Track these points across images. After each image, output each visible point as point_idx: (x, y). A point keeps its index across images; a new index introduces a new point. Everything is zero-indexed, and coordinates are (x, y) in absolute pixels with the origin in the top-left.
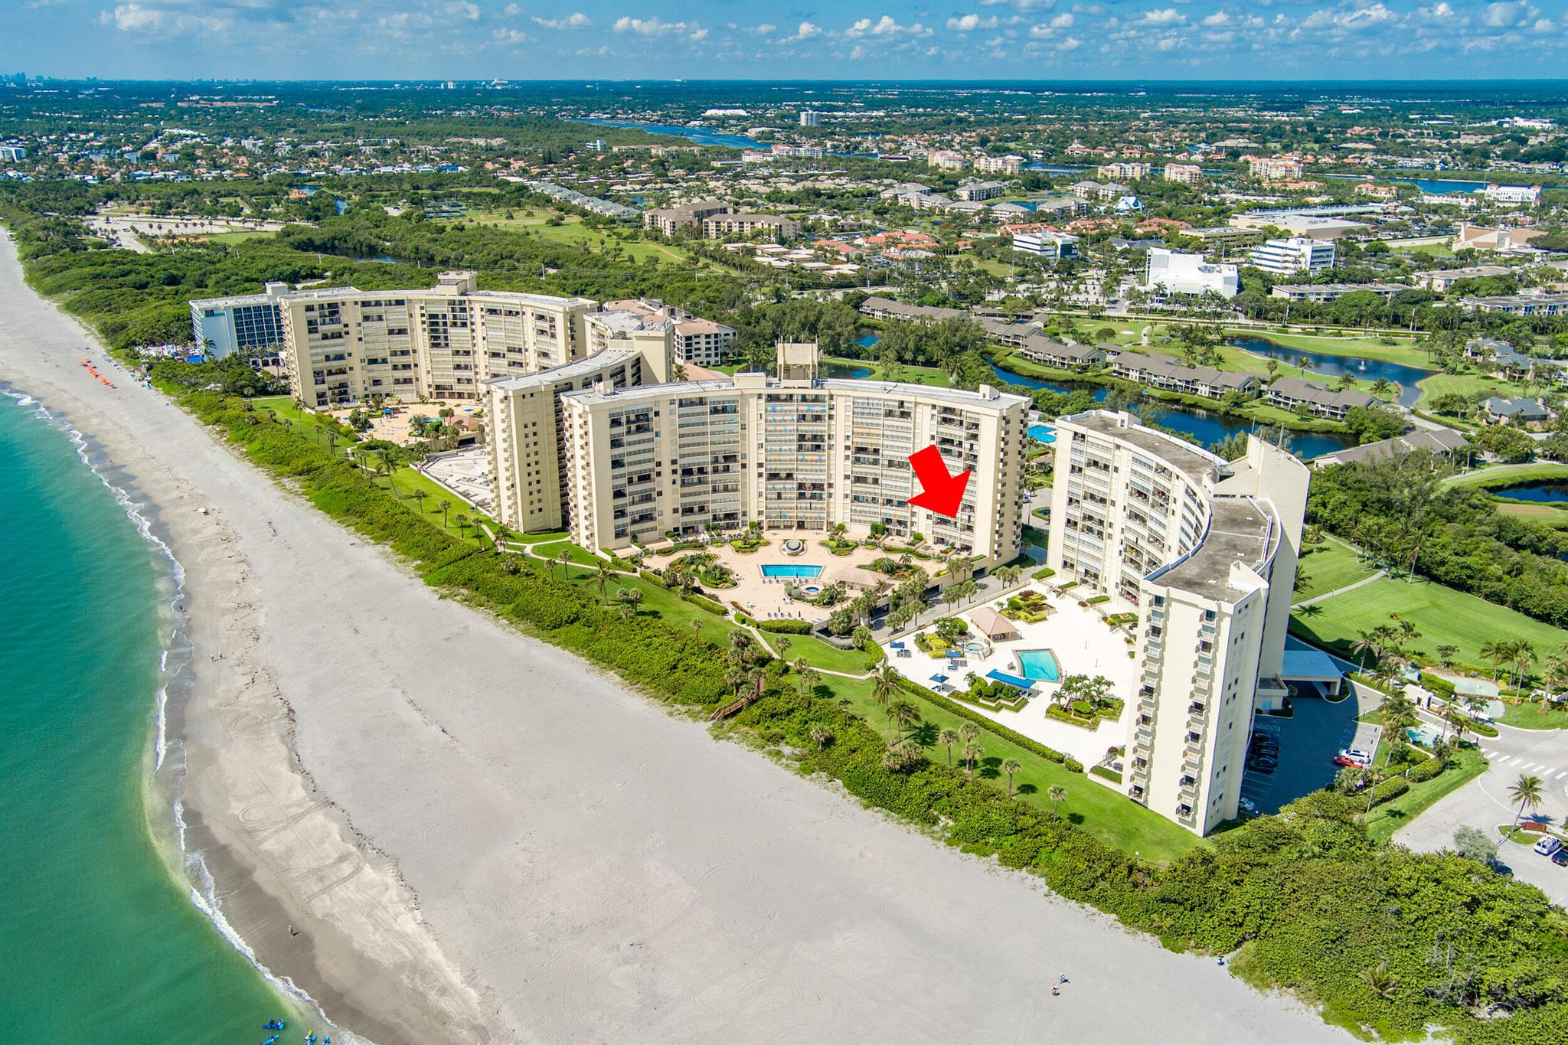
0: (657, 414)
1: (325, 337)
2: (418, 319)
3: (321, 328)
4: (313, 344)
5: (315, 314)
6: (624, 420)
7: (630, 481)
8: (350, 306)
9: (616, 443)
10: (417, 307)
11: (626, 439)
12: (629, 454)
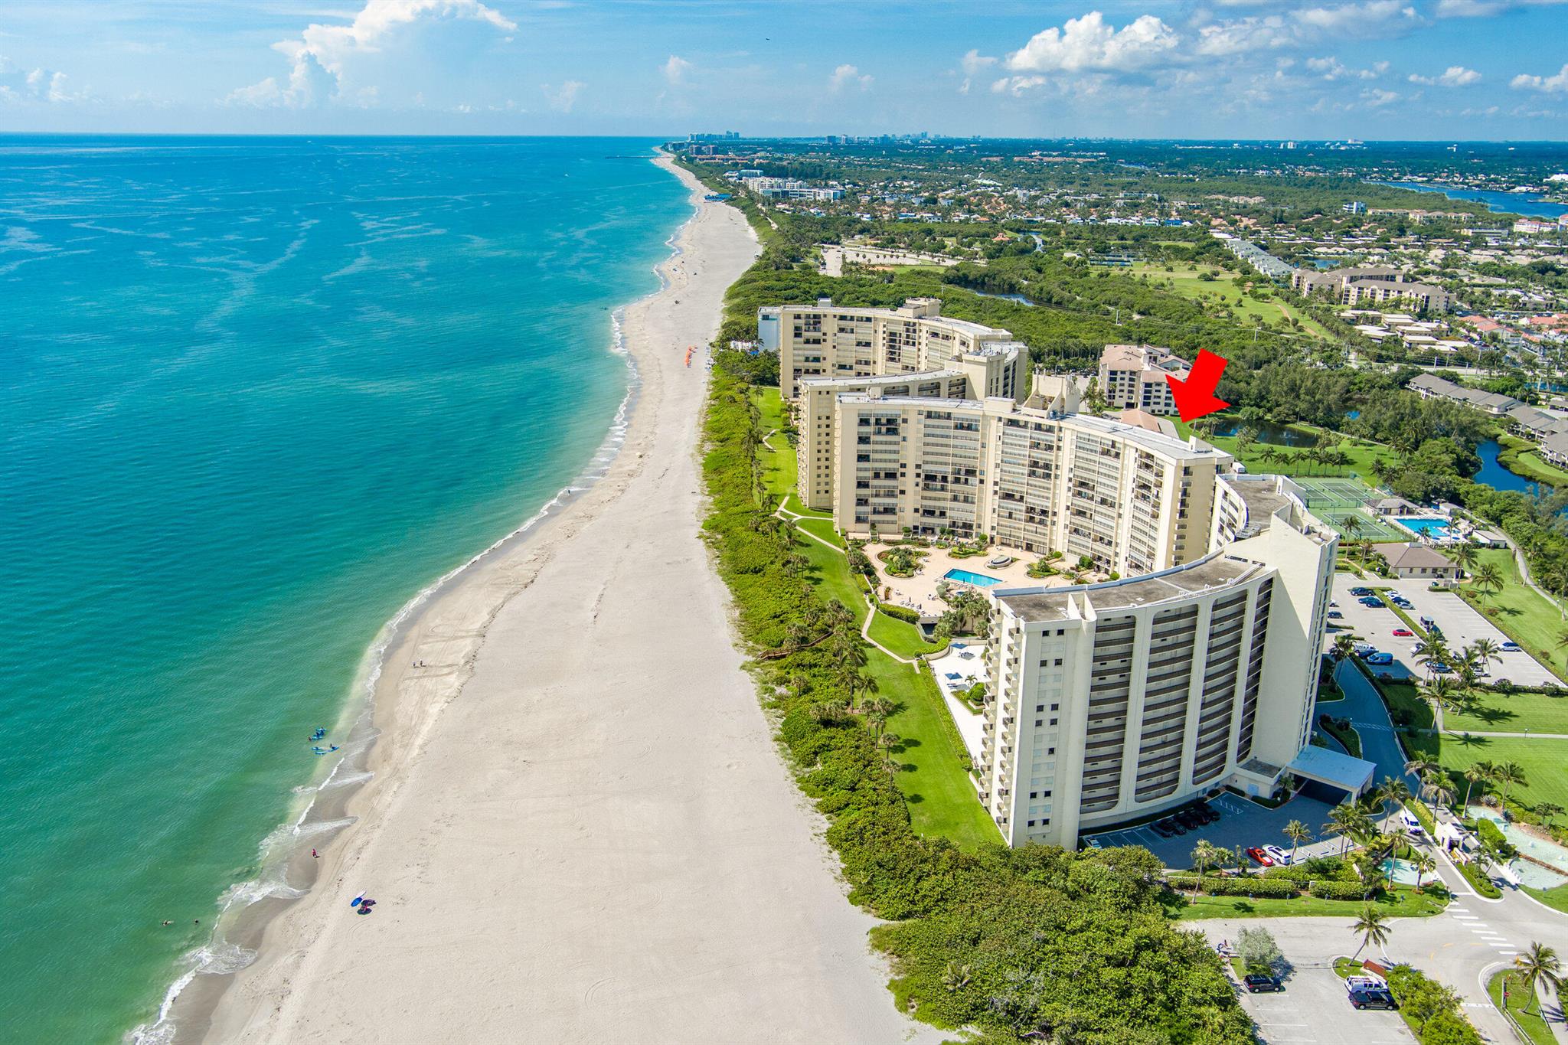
0: (905, 421)
1: (807, 342)
2: (880, 335)
3: (806, 335)
4: (796, 346)
5: (801, 322)
6: (872, 420)
7: (877, 476)
8: (830, 318)
9: (863, 440)
10: (881, 324)
11: (873, 438)
12: (876, 452)
